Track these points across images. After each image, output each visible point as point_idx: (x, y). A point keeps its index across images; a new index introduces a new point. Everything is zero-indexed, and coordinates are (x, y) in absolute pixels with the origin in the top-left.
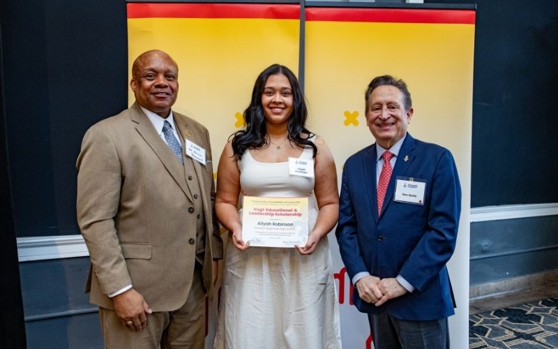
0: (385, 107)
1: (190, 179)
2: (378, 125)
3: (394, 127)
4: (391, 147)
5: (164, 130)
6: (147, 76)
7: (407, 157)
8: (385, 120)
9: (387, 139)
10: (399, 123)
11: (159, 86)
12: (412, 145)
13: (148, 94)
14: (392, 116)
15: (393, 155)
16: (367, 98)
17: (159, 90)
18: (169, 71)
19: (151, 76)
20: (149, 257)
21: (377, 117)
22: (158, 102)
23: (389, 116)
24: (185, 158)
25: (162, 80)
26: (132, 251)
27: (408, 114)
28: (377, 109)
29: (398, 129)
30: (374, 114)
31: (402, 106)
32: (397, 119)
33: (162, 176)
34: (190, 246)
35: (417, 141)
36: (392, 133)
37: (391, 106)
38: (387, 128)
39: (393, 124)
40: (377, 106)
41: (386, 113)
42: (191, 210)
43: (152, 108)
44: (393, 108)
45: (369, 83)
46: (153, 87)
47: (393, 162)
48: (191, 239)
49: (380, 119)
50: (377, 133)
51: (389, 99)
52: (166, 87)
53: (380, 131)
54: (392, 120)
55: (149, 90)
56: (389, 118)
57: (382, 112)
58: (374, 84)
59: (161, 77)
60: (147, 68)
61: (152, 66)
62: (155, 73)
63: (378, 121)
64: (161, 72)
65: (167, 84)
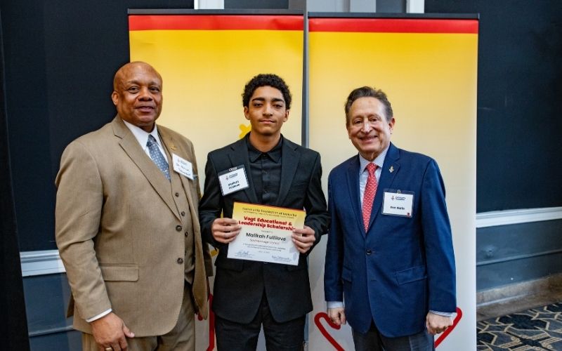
0: (366, 120)
1: (177, 195)
2: (361, 139)
3: (376, 139)
5: (149, 145)
6: (130, 89)
7: (392, 168)
8: (367, 133)
9: (370, 151)
10: (381, 136)
11: (142, 100)
13: (132, 108)
14: (374, 129)
15: (378, 167)
16: (347, 111)
17: (143, 103)
18: (153, 83)
19: (134, 89)
20: (136, 279)
21: (360, 131)
23: (371, 129)
24: (172, 174)
25: (145, 93)
26: (118, 273)
27: (389, 124)
28: (358, 122)
29: (381, 141)
30: (356, 128)
31: (383, 118)
32: (379, 131)
33: (148, 193)
34: (178, 265)
35: (401, 151)
36: (374, 145)
37: (372, 118)
38: (370, 140)
39: (375, 137)
40: (358, 120)
41: (367, 126)
42: (179, 229)
43: (135, 122)
44: (375, 120)
45: (348, 95)
46: (137, 100)
47: (378, 174)
48: (179, 259)
49: (362, 132)
50: (360, 146)
51: (370, 111)
52: (150, 100)
53: (363, 144)
54: (374, 133)
55: (132, 103)
56: (371, 131)
57: (364, 126)
58: (353, 96)
59: (145, 90)
60: (131, 80)
61: (136, 79)
62: (139, 86)
63: (360, 134)
64: (145, 85)
65: (151, 98)
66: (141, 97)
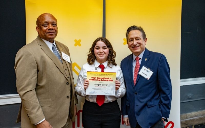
0: (135, 40)
2: (133, 47)
3: (139, 47)
4: (139, 55)
5: (53, 49)
6: (44, 25)
7: (146, 59)
8: (135, 45)
9: (137, 53)
10: (141, 46)
11: (50, 29)
12: (148, 54)
13: (45, 33)
14: (138, 43)
15: (140, 59)
16: (127, 36)
17: (50, 31)
18: (53, 22)
19: (46, 25)
20: (50, 105)
21: (132, 44)
22: (50, 36)
23: (137, 43)
24: (63, 61)
25: (51, 27)
27: (145, 41)
28: (132, 41)
29: (141, 48)
30: (131, 43)
31: (142, 38)
32: (140, 44)
34: (67, 99)
35: (150, 52)
36: (139, 50)
37: (137, 39)
38: (137, 48)
39: (139, 46)
40: (131, 40)
41: (135, 42)
42: (67, 84)
43: (47, 39)
45: (127, 29)
46: (47, 30)
47: (140, 61)
48: (68, 96)
49: (133, 45)
50: (133, 50)
51: (136, 36)
52: (53, 29)
53: (134, 50)
54: (138, 45)
55: (45, 31)
56: (137, 44)
57: (134, 42)
58: (129, 30)
59: (50, 25)
60: (44, 21)
61: (46, 21)
62: (48, 23)
63: (132, 46)
64: (50, 23)
65: (53, 28)
66: (49, 28)
